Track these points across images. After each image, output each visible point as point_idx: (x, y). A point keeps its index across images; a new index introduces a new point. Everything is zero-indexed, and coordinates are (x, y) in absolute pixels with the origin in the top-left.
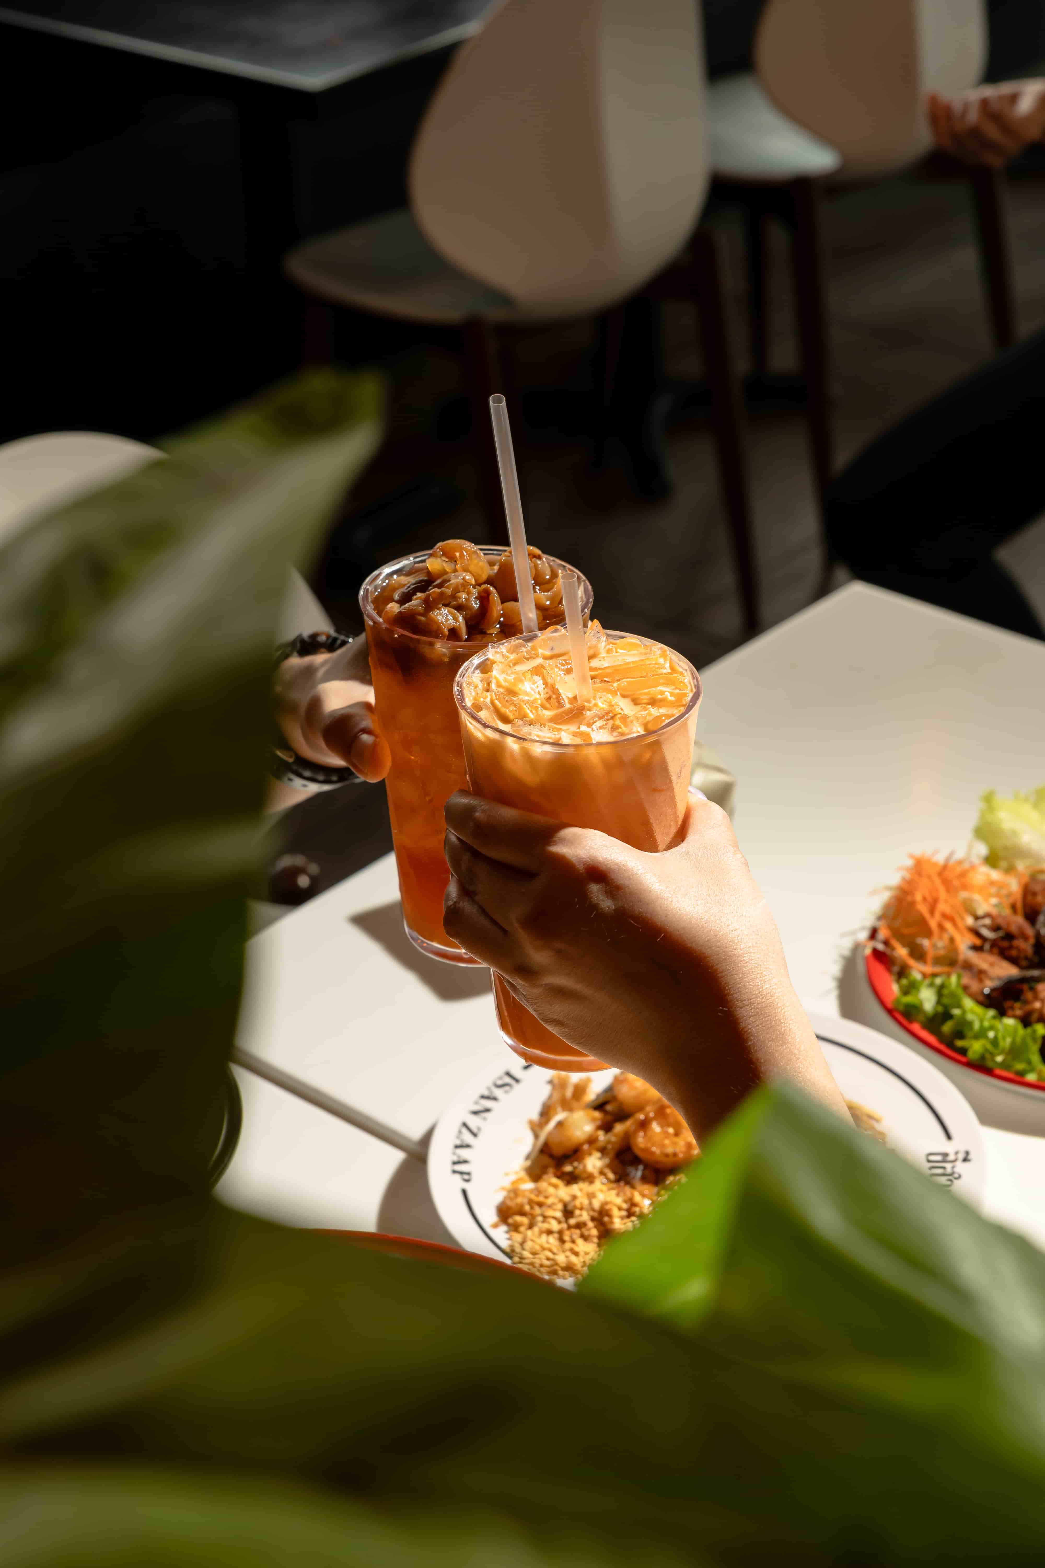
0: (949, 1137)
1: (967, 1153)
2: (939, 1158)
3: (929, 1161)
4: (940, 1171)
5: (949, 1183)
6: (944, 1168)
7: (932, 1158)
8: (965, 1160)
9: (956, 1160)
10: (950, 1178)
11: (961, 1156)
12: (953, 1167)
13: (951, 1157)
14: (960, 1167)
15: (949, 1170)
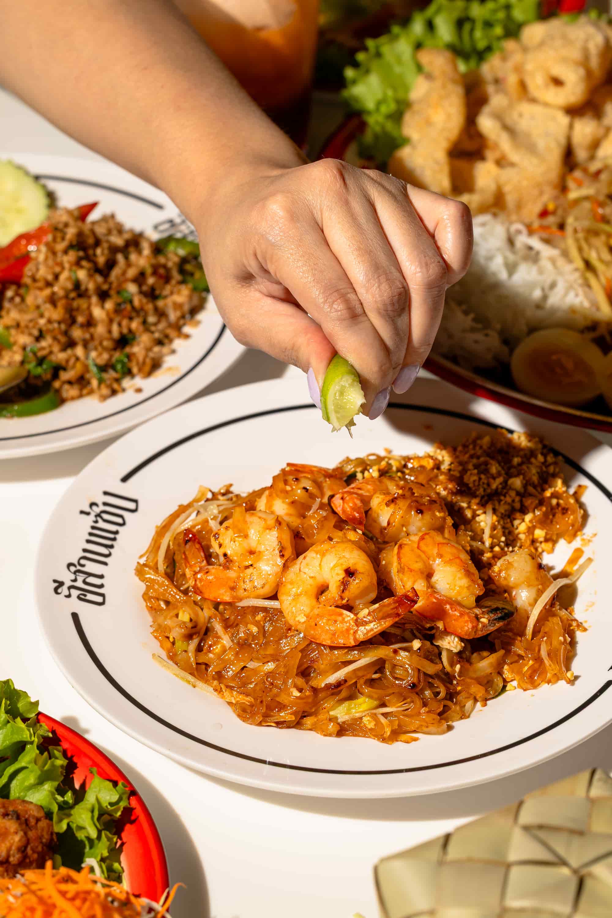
0: (75, 616)
1: (56, 590)
2: (90, 597)
3: (103, 595)
4: (91, 580)
5: (83, 562)
6: (85, 582)
7: (99, 599)
8: (61, 584)
9: (70, 588)
10: (79, 568)
11: (64, 590)
12: (75, 580)
13: (75, 593)
14: (67, 577)
15: (81, 577)
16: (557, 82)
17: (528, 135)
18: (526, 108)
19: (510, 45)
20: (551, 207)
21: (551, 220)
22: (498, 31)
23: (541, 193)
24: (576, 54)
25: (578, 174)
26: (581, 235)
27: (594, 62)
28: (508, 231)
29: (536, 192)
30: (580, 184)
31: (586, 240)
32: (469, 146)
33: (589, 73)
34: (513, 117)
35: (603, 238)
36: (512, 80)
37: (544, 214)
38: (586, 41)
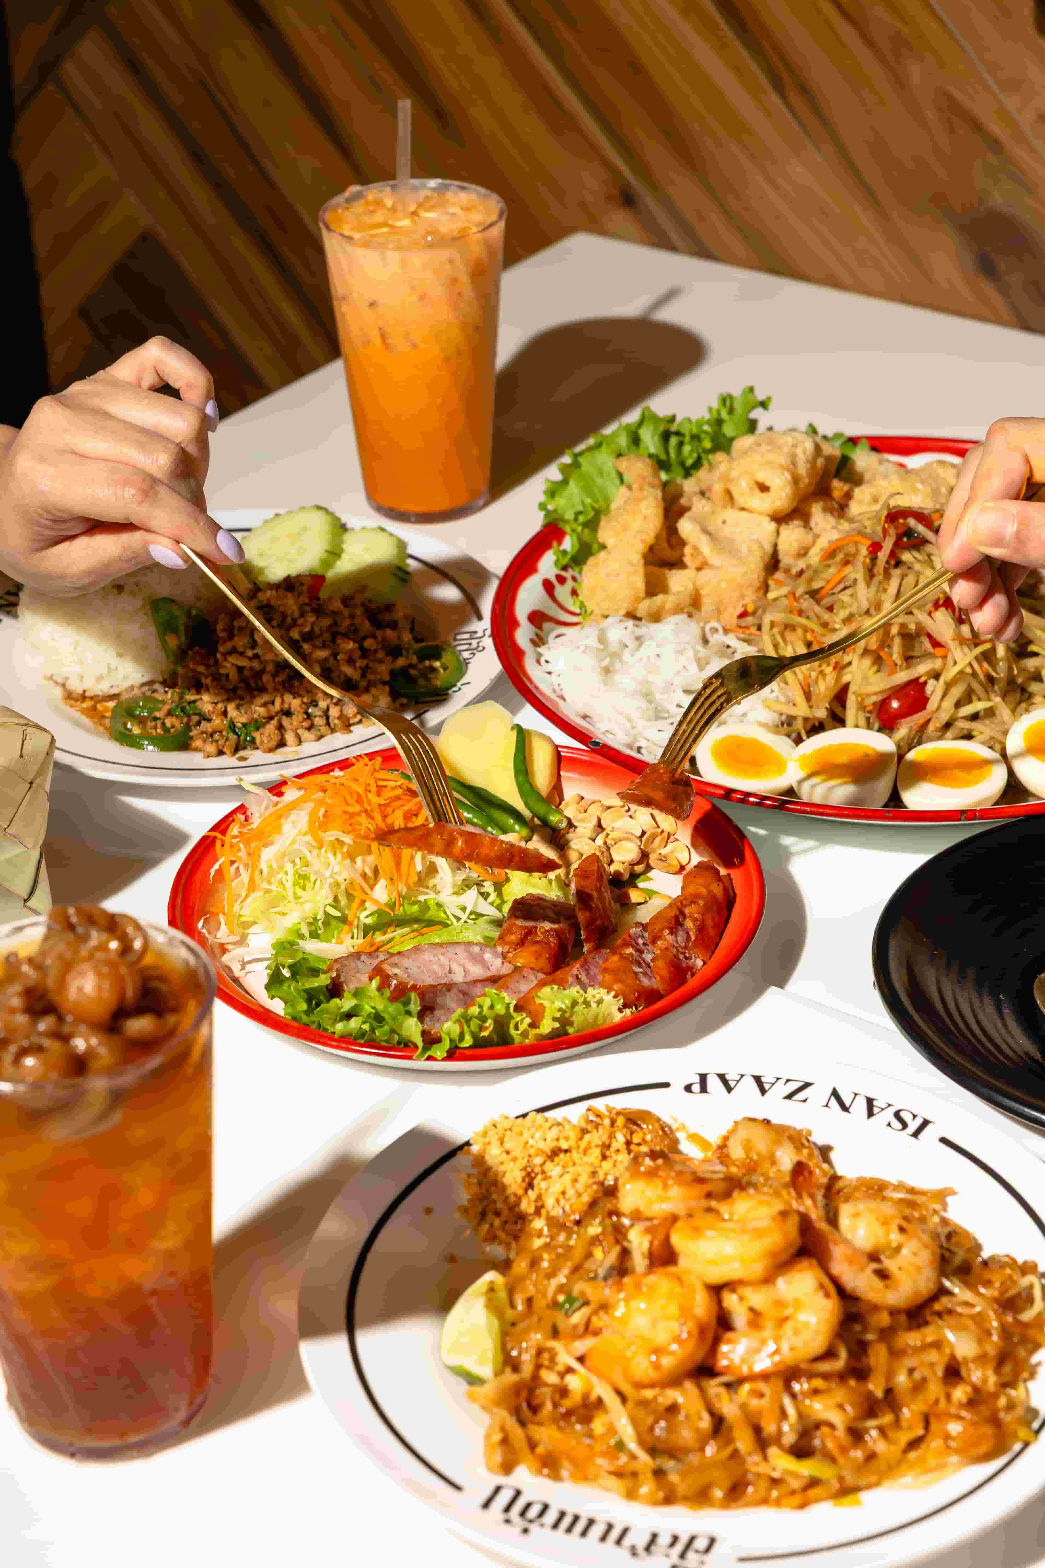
16: (764, 488)
17: (731, 541)
18: (730, 514)
19: (720, 456)
20: (750, 609)
21: (750, 620)
22: (707, 444)
23: (742, 596)
24: (783, 460)
25: (779, 575)
26: (776, 630)
27: (803, 469)
28: (703, 629)
29: (735, 595)
30: (779, 584)
31: (782, 635)
32: (669, 554)
33: (796, 480)
34: (714, 524)
35: (800, 632)
36: (718, 488)
37: (743, 615)
38: (795, 446)
